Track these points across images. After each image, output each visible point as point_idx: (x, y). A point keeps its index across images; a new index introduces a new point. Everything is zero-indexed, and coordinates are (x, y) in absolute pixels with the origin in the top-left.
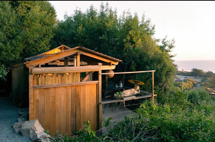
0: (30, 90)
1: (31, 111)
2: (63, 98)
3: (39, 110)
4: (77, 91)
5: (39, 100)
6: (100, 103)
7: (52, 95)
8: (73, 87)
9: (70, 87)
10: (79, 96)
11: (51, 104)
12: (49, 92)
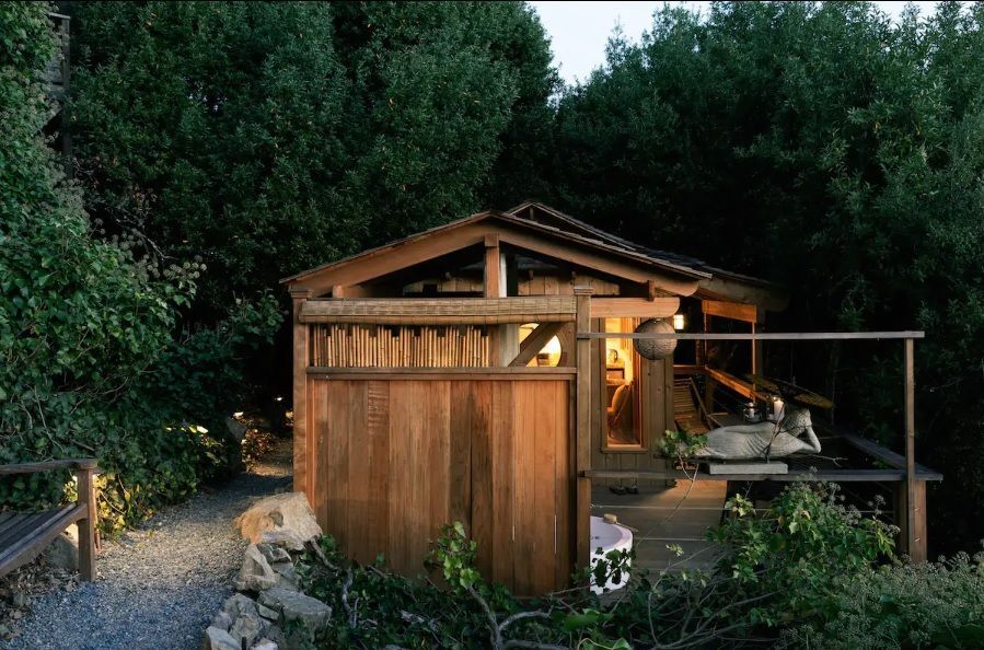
0: (296, 383)
1: (298, 461)
2: (417, 426)
3: (330, 463)
4: (479, 404)
5: (327, 424)
6: (583, 475)
7: (375, 410)
8: (457, 385)
9: (449, 384)
10: (485, 427)
11: (370, 447)
12: (366, 398)
